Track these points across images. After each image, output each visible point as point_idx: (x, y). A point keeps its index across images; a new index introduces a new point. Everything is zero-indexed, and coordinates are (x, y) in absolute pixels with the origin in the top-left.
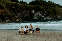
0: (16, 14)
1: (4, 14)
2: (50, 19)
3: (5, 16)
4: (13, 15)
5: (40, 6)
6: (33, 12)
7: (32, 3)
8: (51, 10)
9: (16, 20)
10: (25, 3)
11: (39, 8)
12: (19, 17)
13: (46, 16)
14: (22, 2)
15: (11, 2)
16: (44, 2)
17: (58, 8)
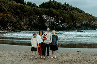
0: (22, 19)
1: (6, 19)
2: (66, 26)
3: (7, 22)
4: (18, 21)
5: (54, 10)
6: (45, 17)
7: (44, 5)
8: (67, 15)
9: (21, 27)
10: (34, 5)
11: (52, 12)
12: (25, 24)
13: (61, 23)
14: (29, 4)
15: (16, 4)
16: (59, 4)
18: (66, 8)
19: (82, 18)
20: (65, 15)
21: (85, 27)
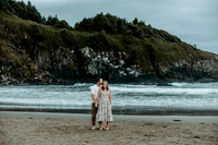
0: (33, 57)
2: (137, 74)
4: (25, 62)
5: (108, 36)
6: (87, 51)
7: (85, 25)
8: (139, 48)
9: (32, 75)
10: (63, 24)
11: (105, 41)
12: (42, 68)
13: (125, 66)
15: (20, 20)
16: (120, 22)
17: (161, 41)
18: (138, 30)
19: (173, 54)
20: (134, 47)
21: (181, 76)
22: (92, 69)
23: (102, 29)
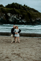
5: (16, 10)
6: (9, 14)
7: (9, 6)
8: (26, 14)
13: (21, 19)
16: (20, 5)
17: (32, 12)
18: (25, 8)
19: (36, 16)
20: (24, 13)
21: (39, 23)
22: (11, 20)
23: (14, 7)
